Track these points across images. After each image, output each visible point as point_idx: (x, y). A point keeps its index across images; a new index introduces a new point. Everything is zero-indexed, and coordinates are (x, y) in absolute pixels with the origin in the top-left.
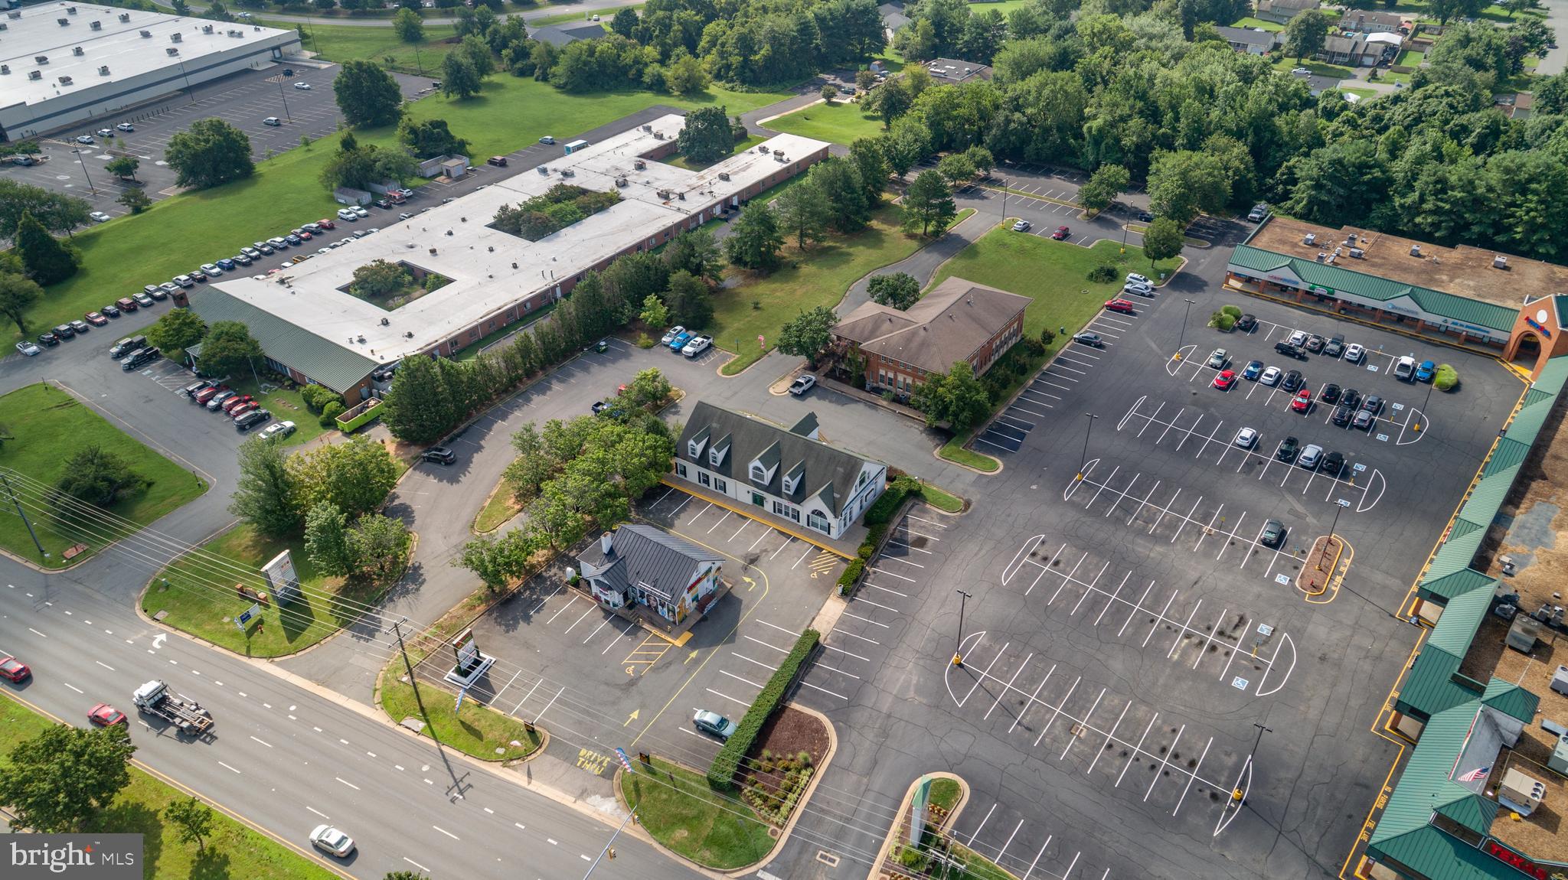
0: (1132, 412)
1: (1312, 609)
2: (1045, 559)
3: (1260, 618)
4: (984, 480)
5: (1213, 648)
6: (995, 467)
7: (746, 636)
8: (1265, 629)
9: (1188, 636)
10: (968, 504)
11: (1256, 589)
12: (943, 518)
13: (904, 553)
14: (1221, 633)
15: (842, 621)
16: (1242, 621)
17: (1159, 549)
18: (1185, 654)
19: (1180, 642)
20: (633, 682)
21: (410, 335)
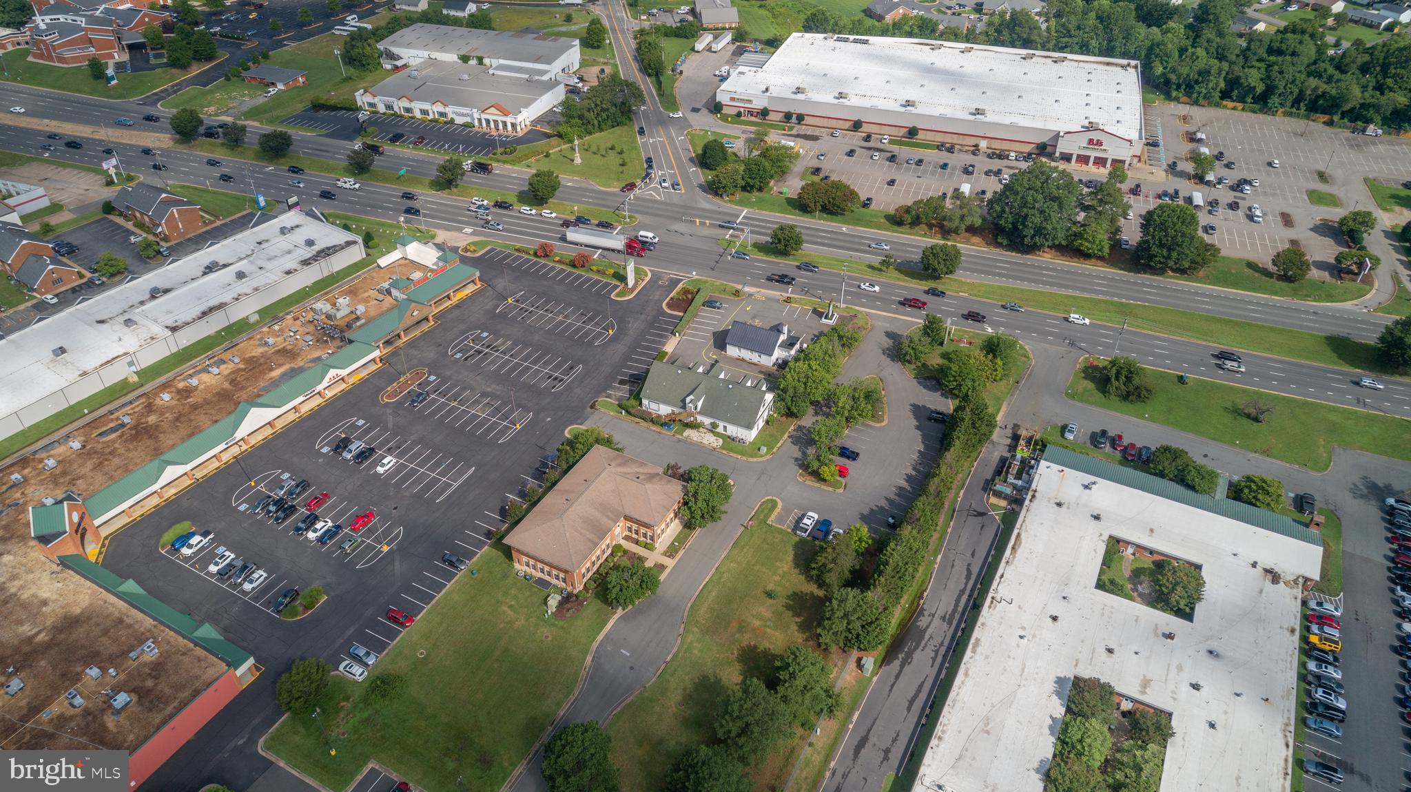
0: (455, 485)
1: (427, 366)
2: (556, 379)
3: (457, 360)
4: (579, 421)
5: (488, 347)
6: (569, 432)
7: (710, 335)
8: (458, 356)
9: (497, 351)
10: (592, 407)
11: (448, 373)
12: (609, 396)
13: (632, 376)
14: (480, 352)
15: (664, 344)
16: (466, 359)
17: (489, 389)
18: (503, 344)
19: (502, 348)
20: (754, 317)
21: (1059, 505)
